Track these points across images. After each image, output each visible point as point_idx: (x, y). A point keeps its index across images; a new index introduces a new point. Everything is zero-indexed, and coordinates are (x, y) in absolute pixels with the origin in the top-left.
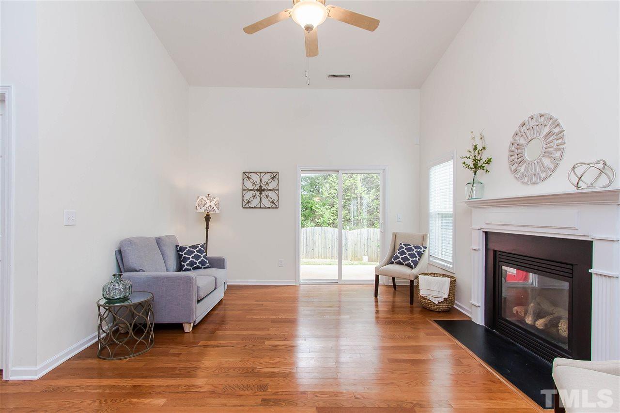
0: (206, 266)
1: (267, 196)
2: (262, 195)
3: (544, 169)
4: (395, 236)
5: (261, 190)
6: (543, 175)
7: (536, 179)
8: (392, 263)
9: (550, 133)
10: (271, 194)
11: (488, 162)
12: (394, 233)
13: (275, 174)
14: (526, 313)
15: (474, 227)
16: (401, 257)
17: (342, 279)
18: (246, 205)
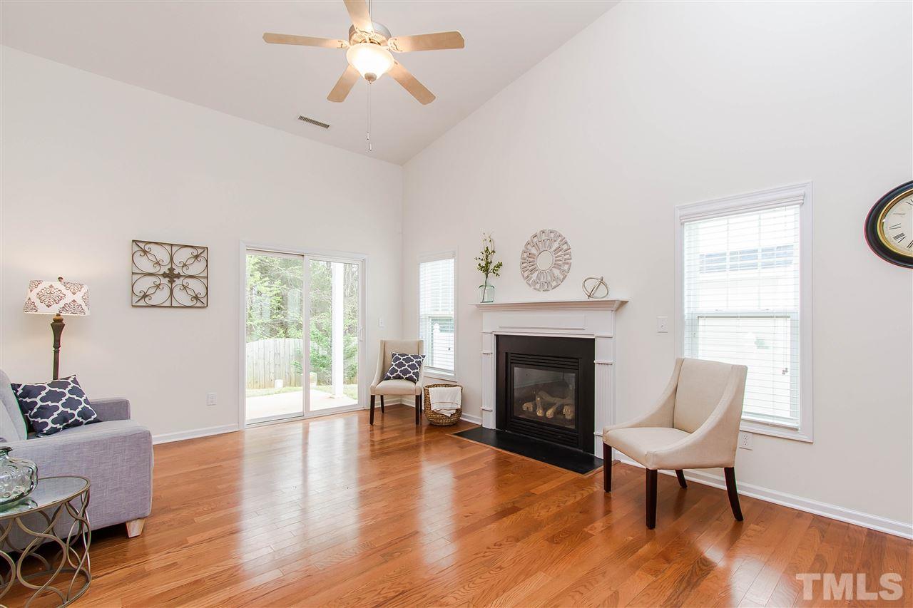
0: (92, 419)
1: (185, 288)
2: (174, 285)
3: (554, 278)
4: (384, 345)
5: (171, 276)
6: (554, 284)
7: (547, 286)
8: (389, 378)
9: (558, 249)
10: (192, 283)
11: (500, 265)
12: (382, 341)
13: (200, 251)
14: (535, 408)
15: (485, 330)
16: (399, 370)
17: (311, 410)
18: (142, 301)
